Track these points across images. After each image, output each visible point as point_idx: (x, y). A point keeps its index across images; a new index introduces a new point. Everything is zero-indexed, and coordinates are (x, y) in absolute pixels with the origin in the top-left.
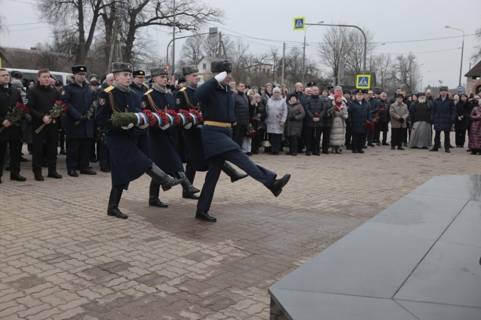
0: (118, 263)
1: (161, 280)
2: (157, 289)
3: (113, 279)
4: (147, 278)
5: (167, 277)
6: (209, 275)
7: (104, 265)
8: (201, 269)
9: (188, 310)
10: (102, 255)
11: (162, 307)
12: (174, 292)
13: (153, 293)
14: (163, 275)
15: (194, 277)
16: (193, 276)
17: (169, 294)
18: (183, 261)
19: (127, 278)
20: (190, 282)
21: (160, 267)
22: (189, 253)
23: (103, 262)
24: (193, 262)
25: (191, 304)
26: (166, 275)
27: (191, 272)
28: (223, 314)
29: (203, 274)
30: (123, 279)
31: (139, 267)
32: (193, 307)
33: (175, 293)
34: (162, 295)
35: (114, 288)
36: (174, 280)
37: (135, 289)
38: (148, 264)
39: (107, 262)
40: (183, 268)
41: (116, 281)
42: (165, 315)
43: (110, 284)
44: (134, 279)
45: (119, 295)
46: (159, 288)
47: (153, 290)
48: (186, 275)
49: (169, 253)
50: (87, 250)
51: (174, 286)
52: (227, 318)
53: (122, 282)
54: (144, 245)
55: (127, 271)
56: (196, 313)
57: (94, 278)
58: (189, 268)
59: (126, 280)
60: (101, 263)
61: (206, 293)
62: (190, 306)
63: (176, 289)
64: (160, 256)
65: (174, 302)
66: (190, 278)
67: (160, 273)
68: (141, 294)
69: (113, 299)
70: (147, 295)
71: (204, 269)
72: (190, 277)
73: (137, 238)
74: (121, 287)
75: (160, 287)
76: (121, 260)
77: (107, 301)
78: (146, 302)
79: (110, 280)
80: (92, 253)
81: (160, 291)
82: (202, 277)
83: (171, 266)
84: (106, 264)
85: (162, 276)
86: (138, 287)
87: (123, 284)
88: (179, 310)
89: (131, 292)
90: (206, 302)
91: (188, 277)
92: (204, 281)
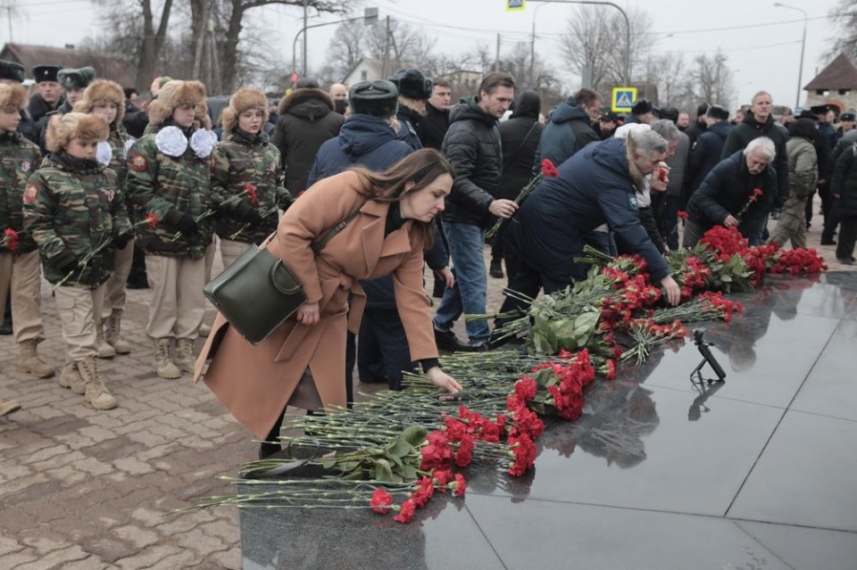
0: (66, 420)
1: (130, 449)
2: (114, 466)
3: (42, 449)
4: (105, 446)
5: (143, 444)
6: (221, 440)
7: (40, 423)
8: (211, 429)
9: (151, 507)
10: (47, 404)
11: (107, 500)
12: (143, 471)
13: (104, 474)
14: (138, 440)
15: (193, 445)
16: (191, 442)
17: (132, 476)
18: (187, 415)
19: (69, 447)
20: (180, 454)
21: (139, 426)
22: (205, 400)
23: (41, 418)
24: (205, 416)
25: (163, 494)
26: (142, 441)
27: (191, 434)
28: (212, 513)
29: (209, 439)
30: (61, 449)
31: (101, 427)
32: (162, 500)
33: (144, 474)
34: (119, 477)
35: (37, 465)
36: (153, 449)
37: (74, 468)
38: (122, 420)
39: (48, 417)
40: (180, 428)
41: (46, 453)
42: (104, 516)
43: (32, 459)
44: (82, 449)
45: (40, 478)
46: (119, 467)
47: (107, 468)
48: (180, 440)
49: (168, 401)
50: (23, 395)
51: (150, 461)
52: (216, 520)
53: (56, 455)
54: (131, 386)
55: (74, 435)
56: (165, 511)
57: (10, 447)
58: (190, 428)
59: (65, 451)
60: (37, 419)
61: (200, 474)
62: (159, 497)
63: (149, 466)
64: (149, 405)
65: (132, 491)
66: (184, 447)
67: (133, 437)
68: (81, 476)
69: (24, 485)
70: (90, 478)
71: (217, 430)
72: (185, 443)
73: (125, 374)
74: (52, 463)
75: (120, 463)
76: (75, 413)
77: (9, 490)
78: (81, 491)
79: (37, 451)
80: (29, 401)
81: (119, 470)
82: (209, 445)
83: (161, 423)
84: (44, 421)
85: (135, 443)
86: (79, 465)
87: (56, 458)
88: (136, 506)
89: (62, 474)
90: (192, 491)
91: (180, 444)
92: (207, 451)
